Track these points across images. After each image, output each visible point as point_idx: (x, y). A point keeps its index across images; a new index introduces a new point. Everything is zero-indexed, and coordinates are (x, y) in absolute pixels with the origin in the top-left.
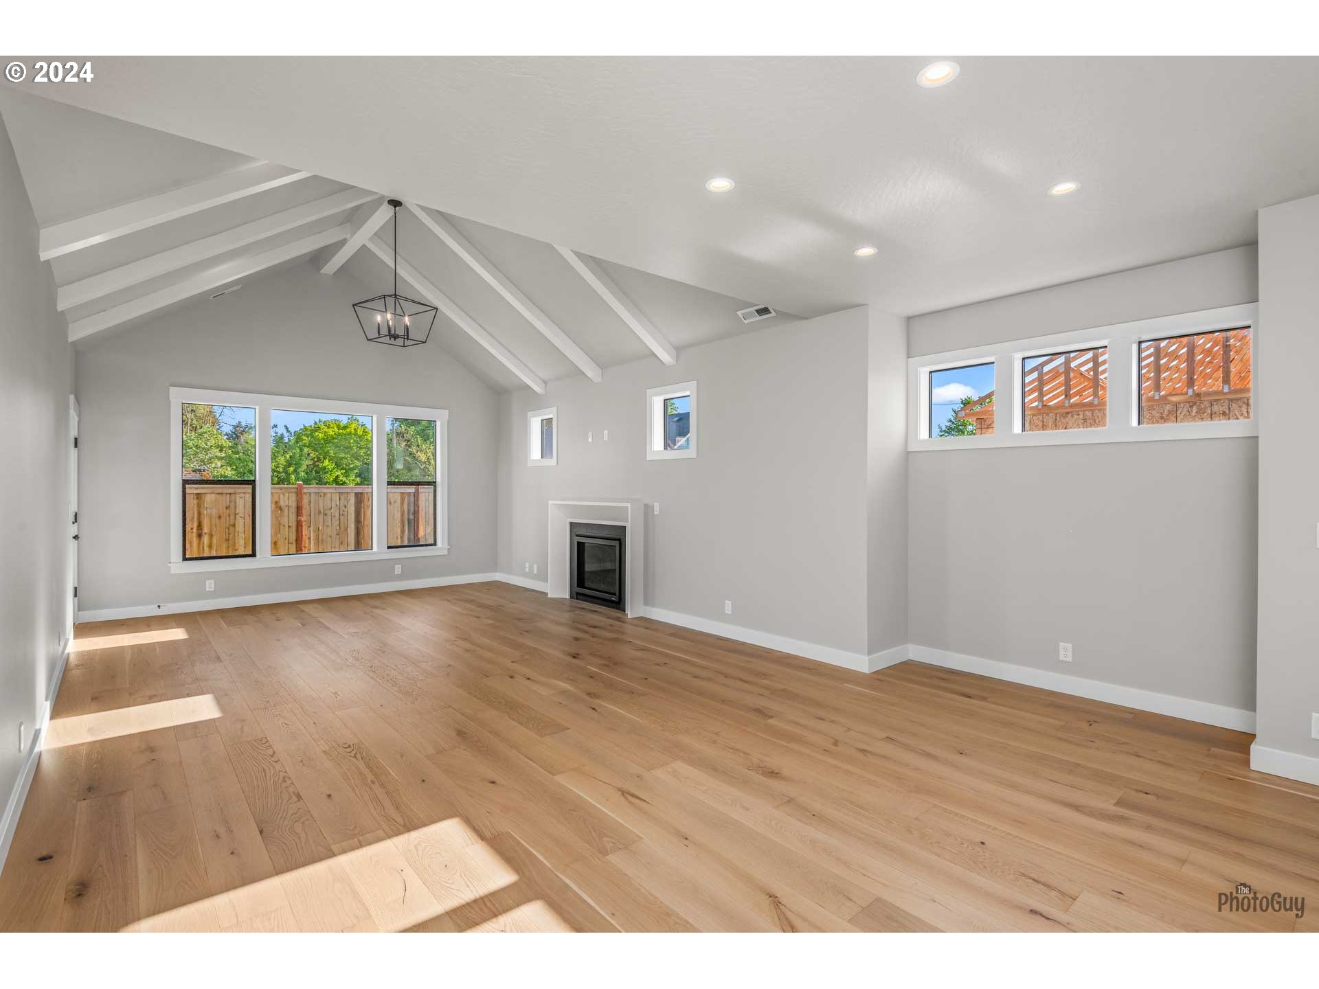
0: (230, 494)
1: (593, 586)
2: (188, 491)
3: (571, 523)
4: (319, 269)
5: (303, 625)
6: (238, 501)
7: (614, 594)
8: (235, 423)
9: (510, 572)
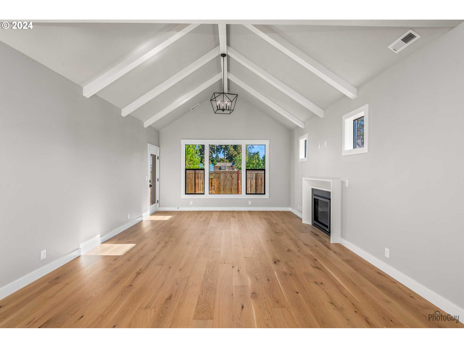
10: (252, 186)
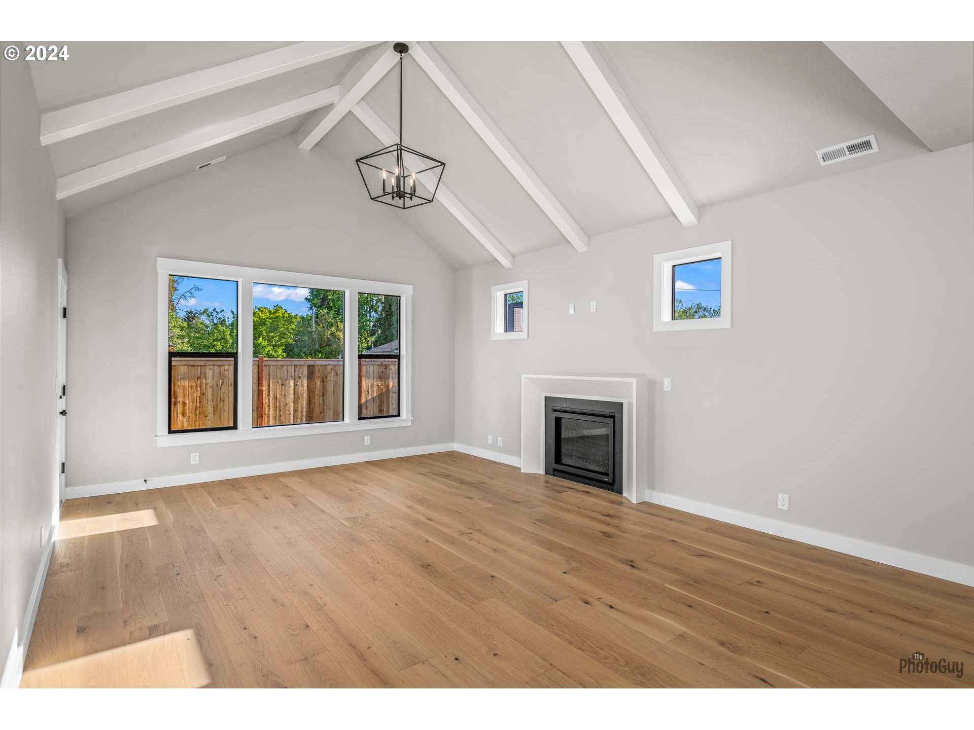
0: (201, 366)
1: (570, 462)
2: (173, 363)
3: (546, 397)
4: (297, 144)
5: (295, 505)
6: (207, 371)
7: (607, 474)
8: (188, 310)
9: (470, 443)
10: (298, 398)
